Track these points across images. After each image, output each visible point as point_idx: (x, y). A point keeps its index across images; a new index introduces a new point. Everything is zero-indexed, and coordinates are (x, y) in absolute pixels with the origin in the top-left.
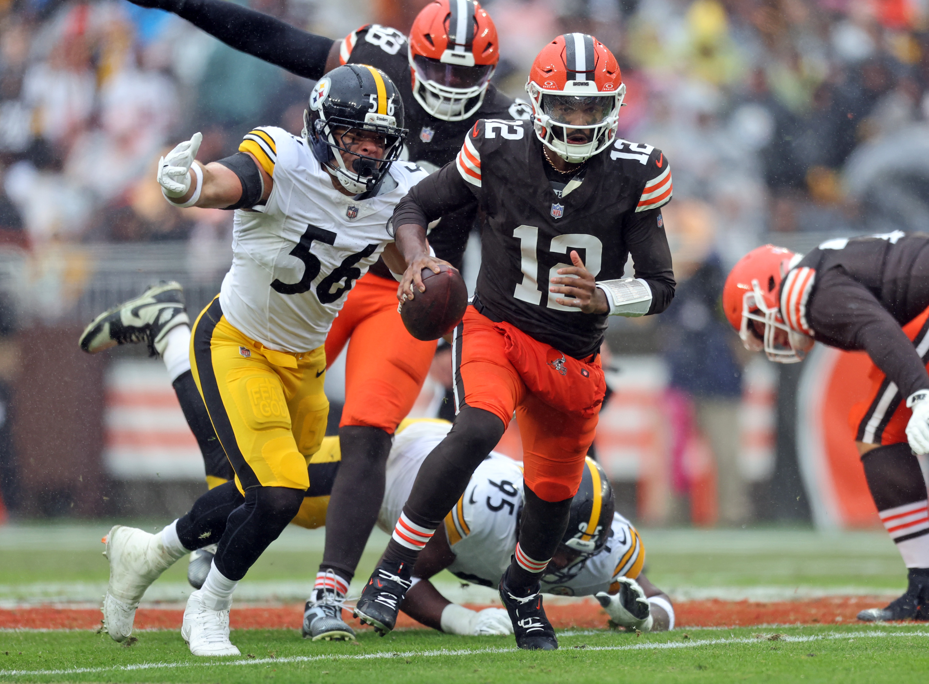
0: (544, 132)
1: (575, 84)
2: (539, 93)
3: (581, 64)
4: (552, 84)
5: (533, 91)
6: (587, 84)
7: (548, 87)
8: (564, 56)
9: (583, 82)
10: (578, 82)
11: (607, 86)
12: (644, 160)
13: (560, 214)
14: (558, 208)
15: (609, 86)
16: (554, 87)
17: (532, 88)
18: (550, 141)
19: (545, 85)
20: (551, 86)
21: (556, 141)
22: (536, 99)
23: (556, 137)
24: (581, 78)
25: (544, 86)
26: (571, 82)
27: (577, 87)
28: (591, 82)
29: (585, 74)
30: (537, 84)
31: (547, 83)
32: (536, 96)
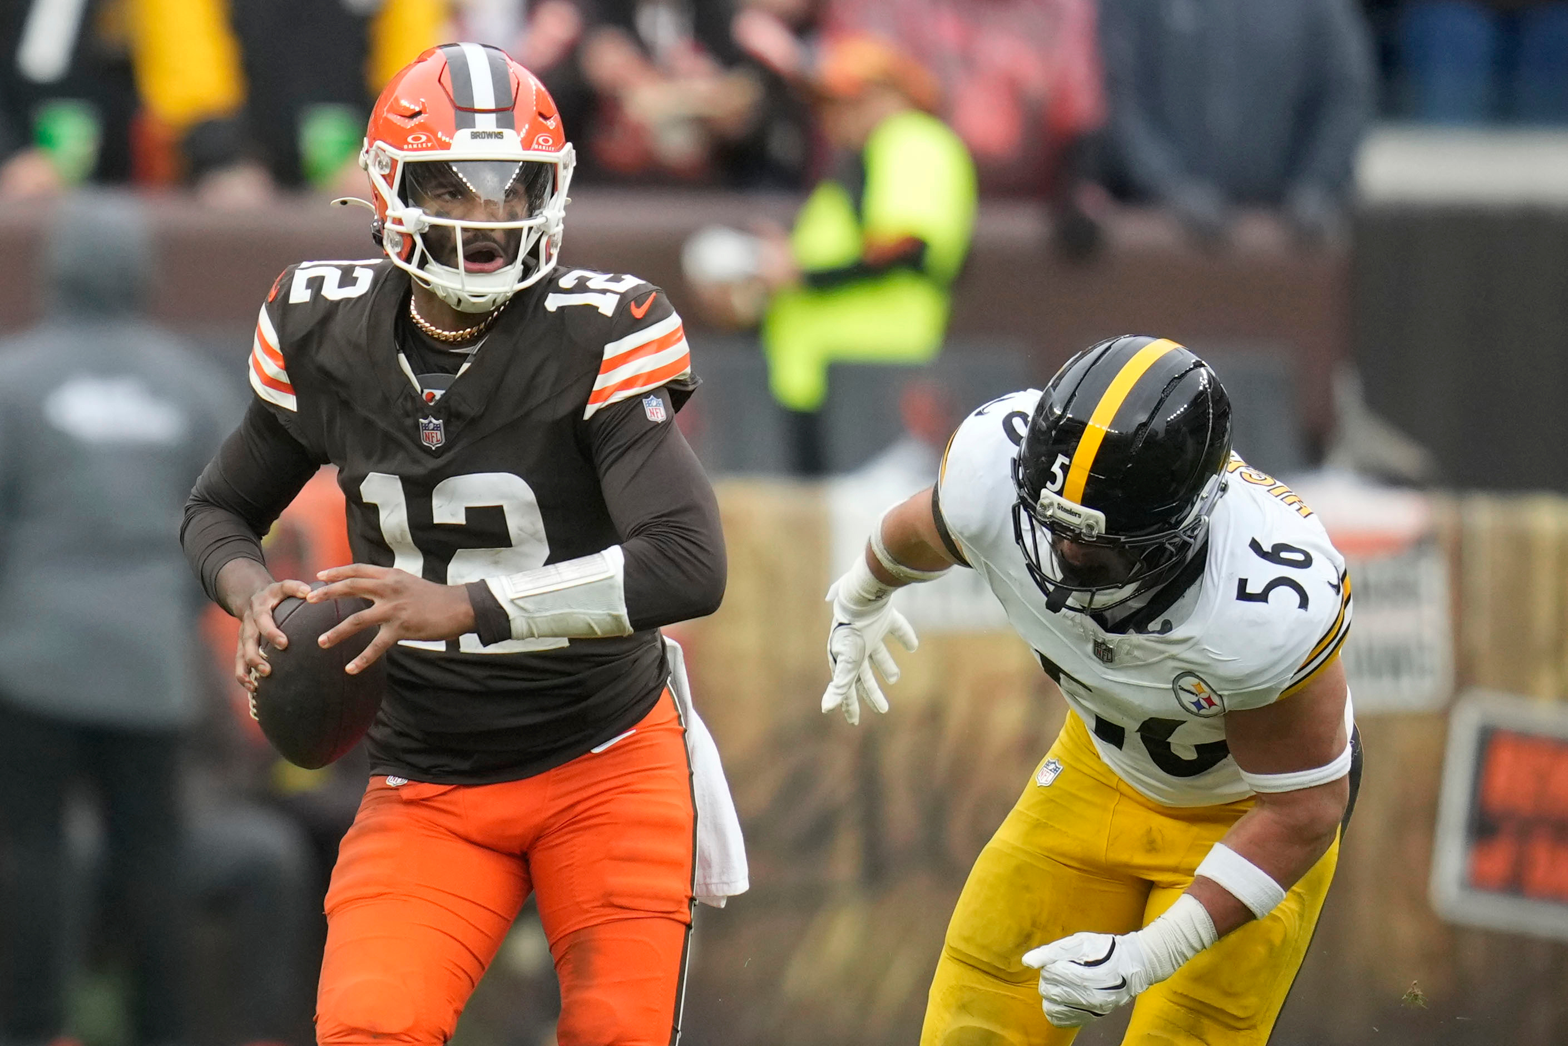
0: (407, 249)
1: (475, 136)
2: (394, 162)
3: (484, 95)
4: (424, 138)
5: (380, 162)
6: (499, 136)
7: (415, 146)
8: (446, 79)
9: (491, 130)
10: (481, 131)
11: (541, 140)
12: (607, 306)
13: (439, 437)
14: (431, 426)
15: (546, 141)
16: (429, 145)
17: (377, 155)
18: (422, 264)
19: (408, 144)
20: (422, 144)
21: (433, 266)
22: (388, 179)
23: (434, 259)
24: (486, 123)
25: (406, 147)
26: (465, 133)
27: (478, 141)
28: (507, 132)
29: (493, 116)
30: (391, 145)
31: (414, 139)
32: (387, 171)
